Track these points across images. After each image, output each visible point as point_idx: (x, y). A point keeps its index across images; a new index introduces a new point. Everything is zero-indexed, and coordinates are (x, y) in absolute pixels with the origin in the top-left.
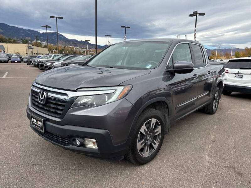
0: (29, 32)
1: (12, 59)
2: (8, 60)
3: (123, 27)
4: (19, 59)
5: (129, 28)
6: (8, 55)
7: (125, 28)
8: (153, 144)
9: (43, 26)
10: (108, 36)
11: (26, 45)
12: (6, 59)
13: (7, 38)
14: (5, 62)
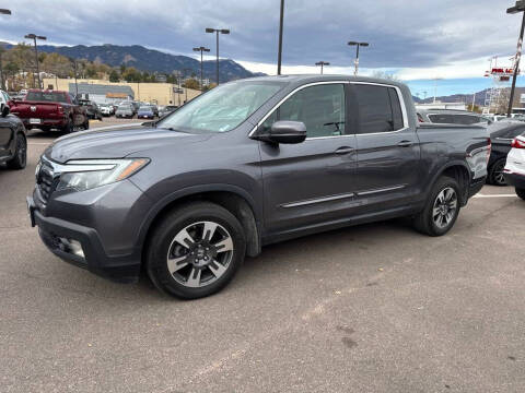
0: (180, 61)
1: (140, 113)
2: (134, 114)
3: (351, 43)
4: (151, 113)
5: (366, 45)
6: (134, 104)
7: (356, 46)
8: (210, 267)
9: (195, 49)
10: (321, 64)
11: (170, 85)
12: (130, 112)
13: (142, 73)
14: (128, 117)
